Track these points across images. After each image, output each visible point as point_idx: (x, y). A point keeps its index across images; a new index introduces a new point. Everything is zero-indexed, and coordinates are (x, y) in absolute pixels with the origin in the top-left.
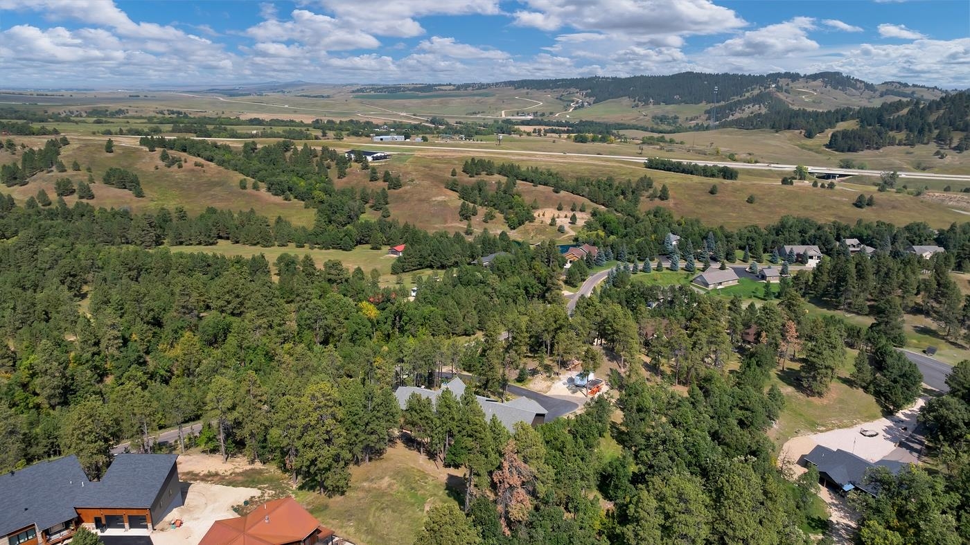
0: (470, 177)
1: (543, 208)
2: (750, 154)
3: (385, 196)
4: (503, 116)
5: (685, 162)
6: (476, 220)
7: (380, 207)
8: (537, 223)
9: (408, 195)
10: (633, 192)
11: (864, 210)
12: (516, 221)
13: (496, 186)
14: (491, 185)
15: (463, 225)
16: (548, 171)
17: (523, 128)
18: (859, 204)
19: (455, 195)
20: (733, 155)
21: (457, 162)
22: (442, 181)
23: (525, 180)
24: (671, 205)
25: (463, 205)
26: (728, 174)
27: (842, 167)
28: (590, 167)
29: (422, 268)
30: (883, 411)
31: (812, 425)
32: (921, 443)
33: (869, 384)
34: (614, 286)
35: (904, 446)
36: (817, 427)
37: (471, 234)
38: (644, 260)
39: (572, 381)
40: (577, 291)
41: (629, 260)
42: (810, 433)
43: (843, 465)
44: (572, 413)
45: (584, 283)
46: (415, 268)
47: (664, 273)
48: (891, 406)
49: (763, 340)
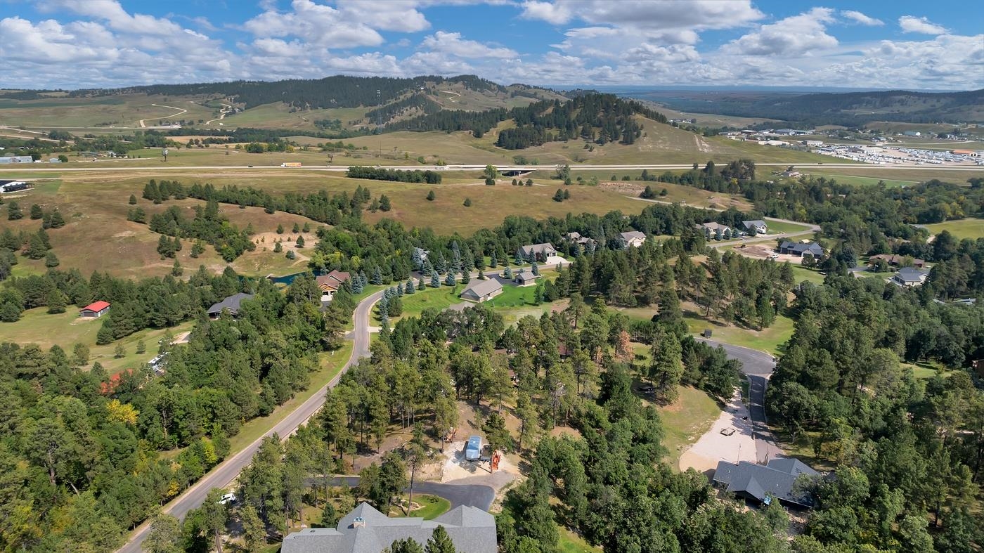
0: (156, 203)
1: (259, 233)
2: (435, 156)
3: (45, 239)
4: (143, 126)
5: (387, 168)
6: (182, 255)
7: (40, 253)
8: (258, 251)
9: (79, 234)
10: (353, 206)
11: (563, 203)
12: (234, 252)
13: (194, 213)
14: (187, 211)
15: (168, 264)
16: (250, 188)
17: (176, 139)
18: (558, 198)
19: (144, 229)
20: (422, 158)
21: (128, 186)
22: (120, 211)
23: (227, 202)
24: (395, 216)
25: (162, 240)
26: (431, 178)
27: (518, 164)
28: (294, 181)
29: (139, 330)
30: (718, 404)
31: (683, 437)
32: (766, 430)
33: (699, 380)
34: (389, 315)
35: (758, 436)
36: (687, 438)
37: (180, 274)
38: (400, 280)
39: (461, 455)
40: (352, 329)
41: (385, 283)
42: (687, 447)
43: (752, 478)
44: (495, 503)
45: (353, 316)
46: (130, 331)
47: (427, 292)
48: (720, 398)
49: (600, 355)
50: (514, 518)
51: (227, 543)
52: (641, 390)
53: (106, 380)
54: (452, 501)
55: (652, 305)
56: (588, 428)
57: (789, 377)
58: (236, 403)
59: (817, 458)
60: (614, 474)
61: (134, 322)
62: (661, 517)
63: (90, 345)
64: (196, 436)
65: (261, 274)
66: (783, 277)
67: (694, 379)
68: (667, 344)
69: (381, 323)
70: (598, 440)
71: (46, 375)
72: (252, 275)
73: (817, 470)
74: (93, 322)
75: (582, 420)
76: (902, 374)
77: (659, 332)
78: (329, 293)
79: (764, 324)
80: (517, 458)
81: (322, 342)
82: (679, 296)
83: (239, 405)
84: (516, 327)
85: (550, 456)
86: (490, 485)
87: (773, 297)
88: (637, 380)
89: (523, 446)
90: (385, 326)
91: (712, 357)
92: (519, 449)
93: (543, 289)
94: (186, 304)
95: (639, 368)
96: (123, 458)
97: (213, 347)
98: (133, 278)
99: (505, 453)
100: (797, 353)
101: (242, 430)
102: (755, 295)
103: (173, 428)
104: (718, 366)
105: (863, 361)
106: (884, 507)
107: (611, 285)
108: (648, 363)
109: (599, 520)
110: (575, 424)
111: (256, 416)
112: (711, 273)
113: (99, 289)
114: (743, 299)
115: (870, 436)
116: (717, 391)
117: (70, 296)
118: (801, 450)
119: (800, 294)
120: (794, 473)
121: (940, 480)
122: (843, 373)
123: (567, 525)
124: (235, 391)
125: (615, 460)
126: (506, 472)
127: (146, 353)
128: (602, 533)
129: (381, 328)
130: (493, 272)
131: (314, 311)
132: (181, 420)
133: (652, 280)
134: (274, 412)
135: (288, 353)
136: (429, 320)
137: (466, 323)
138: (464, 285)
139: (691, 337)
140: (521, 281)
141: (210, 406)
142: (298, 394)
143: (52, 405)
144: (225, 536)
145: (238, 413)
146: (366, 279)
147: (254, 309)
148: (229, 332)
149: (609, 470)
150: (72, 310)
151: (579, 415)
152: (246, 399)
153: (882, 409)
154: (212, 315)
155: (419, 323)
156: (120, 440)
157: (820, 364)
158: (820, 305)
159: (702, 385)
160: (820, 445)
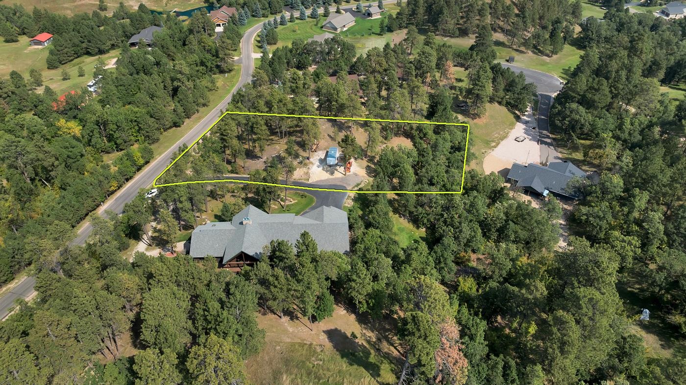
29: (78, 57)
30: (515, 117)
31: (487, 143)
32: (548, 137)
33: (502, 99)
34: (268, 44)
35: (543, 143)
36: (491, 143)
37: (105, 9)
38: (275, 13)
39: (323, 162)
40: (240, 55)
41: (264, 16)
42: (489, 151)
43: (537, 177)
44: (348, 199)
45: (241, 44)
46: (71, 58)
47: (297, 24)
48: (517, 112)
49: (428, 80)
50: (362, 210)
51: (155, 228)
52: (459, 106)
53: (55, 100)
54: (317, 197)
55: (470, 35)
56: (418, 140)
57: (572, 99)
58: (155, 118)
59: (584, 161)
60: (436, 178)
61: (73, 50)
62: (469, 211)
63: (42, 70)
64: (128, 143)
65: (168, 9)
66: (573, 13)
67: (498, 98)
68: (481, 73)
69: (262, 50)
70: (425, 150)
71: (8, 96)
72: (160, 10)
73: (583, 170)
74: (42, 50)
75: (413, 132)
76: (660, 98)
77: (476, 61)
78: (221, 25)
79: (554, 52)
80: (365, 163)
81: (218, 67)
82: (492, 28)
83: (157, 119)
84: (365, 56)
85: (389, 163)
86: (345, 185)
87: (564, 30)
88: (456, 99)
89: (369, 154)
90: (265, 53)
91: (513, 81)
92: (366, 156)
93: (386, 20)
94: (112, 36)
95: (458, 89)
96: (75, 162)
97: (135, 72)
98: (69, 12)
99: (356, 159)
100: (581, 81)
101: (161, 137)
102: (551, 27)
103: (110, 138)
104: (518, 89)
105: (631, 88)
106: (634, 205)
107: (440, 19)
108: (465, 85)
109: (424, 212)
110: (408, 135)
111: (171, 127)
112: (518, 9)
113: (41, 23)
114: (541, 32)
115: (627, 147)
116: (515, 106)
117: (19, 28)
118: (573, 154)
119: (585, 28)
120: (567, 174)
121: (678, 185)
122: (614, 96)
123: (400, 214)
124: (153, 109)
125: (437, 166)
126: (356, 175)
127: (86, 76)
128: (425, 221)
129: (262, 55)
130: (347, 6)
131: (210, 42)
132: (115, 132)
133: (472, 15)
134: (185, 124)
135: (192, 77)
136: (298, 49)
137: (327, 50)
138: (325, 18)
139: (499, 64)
140: (370, 15)
141: (136, 121)
142: (201, 109)
143: (16, 121)
144: (153, 223)
145: (157, 126)
146: (249, 14)
147: (163, 40)
148: (145, 59)
149: (432, 174)
150: (24, 40)
151: (412, 128)
152: (162, 115)
153: (640, 126)
154: (133, 44)
155: (291, 51)
156: (71, 149)
157: (597, 90)
158: (599, 36)
159: (505, 102)
160: (588, 152)
